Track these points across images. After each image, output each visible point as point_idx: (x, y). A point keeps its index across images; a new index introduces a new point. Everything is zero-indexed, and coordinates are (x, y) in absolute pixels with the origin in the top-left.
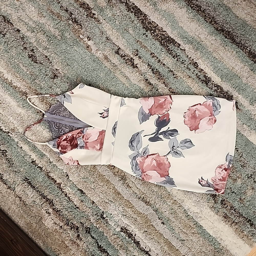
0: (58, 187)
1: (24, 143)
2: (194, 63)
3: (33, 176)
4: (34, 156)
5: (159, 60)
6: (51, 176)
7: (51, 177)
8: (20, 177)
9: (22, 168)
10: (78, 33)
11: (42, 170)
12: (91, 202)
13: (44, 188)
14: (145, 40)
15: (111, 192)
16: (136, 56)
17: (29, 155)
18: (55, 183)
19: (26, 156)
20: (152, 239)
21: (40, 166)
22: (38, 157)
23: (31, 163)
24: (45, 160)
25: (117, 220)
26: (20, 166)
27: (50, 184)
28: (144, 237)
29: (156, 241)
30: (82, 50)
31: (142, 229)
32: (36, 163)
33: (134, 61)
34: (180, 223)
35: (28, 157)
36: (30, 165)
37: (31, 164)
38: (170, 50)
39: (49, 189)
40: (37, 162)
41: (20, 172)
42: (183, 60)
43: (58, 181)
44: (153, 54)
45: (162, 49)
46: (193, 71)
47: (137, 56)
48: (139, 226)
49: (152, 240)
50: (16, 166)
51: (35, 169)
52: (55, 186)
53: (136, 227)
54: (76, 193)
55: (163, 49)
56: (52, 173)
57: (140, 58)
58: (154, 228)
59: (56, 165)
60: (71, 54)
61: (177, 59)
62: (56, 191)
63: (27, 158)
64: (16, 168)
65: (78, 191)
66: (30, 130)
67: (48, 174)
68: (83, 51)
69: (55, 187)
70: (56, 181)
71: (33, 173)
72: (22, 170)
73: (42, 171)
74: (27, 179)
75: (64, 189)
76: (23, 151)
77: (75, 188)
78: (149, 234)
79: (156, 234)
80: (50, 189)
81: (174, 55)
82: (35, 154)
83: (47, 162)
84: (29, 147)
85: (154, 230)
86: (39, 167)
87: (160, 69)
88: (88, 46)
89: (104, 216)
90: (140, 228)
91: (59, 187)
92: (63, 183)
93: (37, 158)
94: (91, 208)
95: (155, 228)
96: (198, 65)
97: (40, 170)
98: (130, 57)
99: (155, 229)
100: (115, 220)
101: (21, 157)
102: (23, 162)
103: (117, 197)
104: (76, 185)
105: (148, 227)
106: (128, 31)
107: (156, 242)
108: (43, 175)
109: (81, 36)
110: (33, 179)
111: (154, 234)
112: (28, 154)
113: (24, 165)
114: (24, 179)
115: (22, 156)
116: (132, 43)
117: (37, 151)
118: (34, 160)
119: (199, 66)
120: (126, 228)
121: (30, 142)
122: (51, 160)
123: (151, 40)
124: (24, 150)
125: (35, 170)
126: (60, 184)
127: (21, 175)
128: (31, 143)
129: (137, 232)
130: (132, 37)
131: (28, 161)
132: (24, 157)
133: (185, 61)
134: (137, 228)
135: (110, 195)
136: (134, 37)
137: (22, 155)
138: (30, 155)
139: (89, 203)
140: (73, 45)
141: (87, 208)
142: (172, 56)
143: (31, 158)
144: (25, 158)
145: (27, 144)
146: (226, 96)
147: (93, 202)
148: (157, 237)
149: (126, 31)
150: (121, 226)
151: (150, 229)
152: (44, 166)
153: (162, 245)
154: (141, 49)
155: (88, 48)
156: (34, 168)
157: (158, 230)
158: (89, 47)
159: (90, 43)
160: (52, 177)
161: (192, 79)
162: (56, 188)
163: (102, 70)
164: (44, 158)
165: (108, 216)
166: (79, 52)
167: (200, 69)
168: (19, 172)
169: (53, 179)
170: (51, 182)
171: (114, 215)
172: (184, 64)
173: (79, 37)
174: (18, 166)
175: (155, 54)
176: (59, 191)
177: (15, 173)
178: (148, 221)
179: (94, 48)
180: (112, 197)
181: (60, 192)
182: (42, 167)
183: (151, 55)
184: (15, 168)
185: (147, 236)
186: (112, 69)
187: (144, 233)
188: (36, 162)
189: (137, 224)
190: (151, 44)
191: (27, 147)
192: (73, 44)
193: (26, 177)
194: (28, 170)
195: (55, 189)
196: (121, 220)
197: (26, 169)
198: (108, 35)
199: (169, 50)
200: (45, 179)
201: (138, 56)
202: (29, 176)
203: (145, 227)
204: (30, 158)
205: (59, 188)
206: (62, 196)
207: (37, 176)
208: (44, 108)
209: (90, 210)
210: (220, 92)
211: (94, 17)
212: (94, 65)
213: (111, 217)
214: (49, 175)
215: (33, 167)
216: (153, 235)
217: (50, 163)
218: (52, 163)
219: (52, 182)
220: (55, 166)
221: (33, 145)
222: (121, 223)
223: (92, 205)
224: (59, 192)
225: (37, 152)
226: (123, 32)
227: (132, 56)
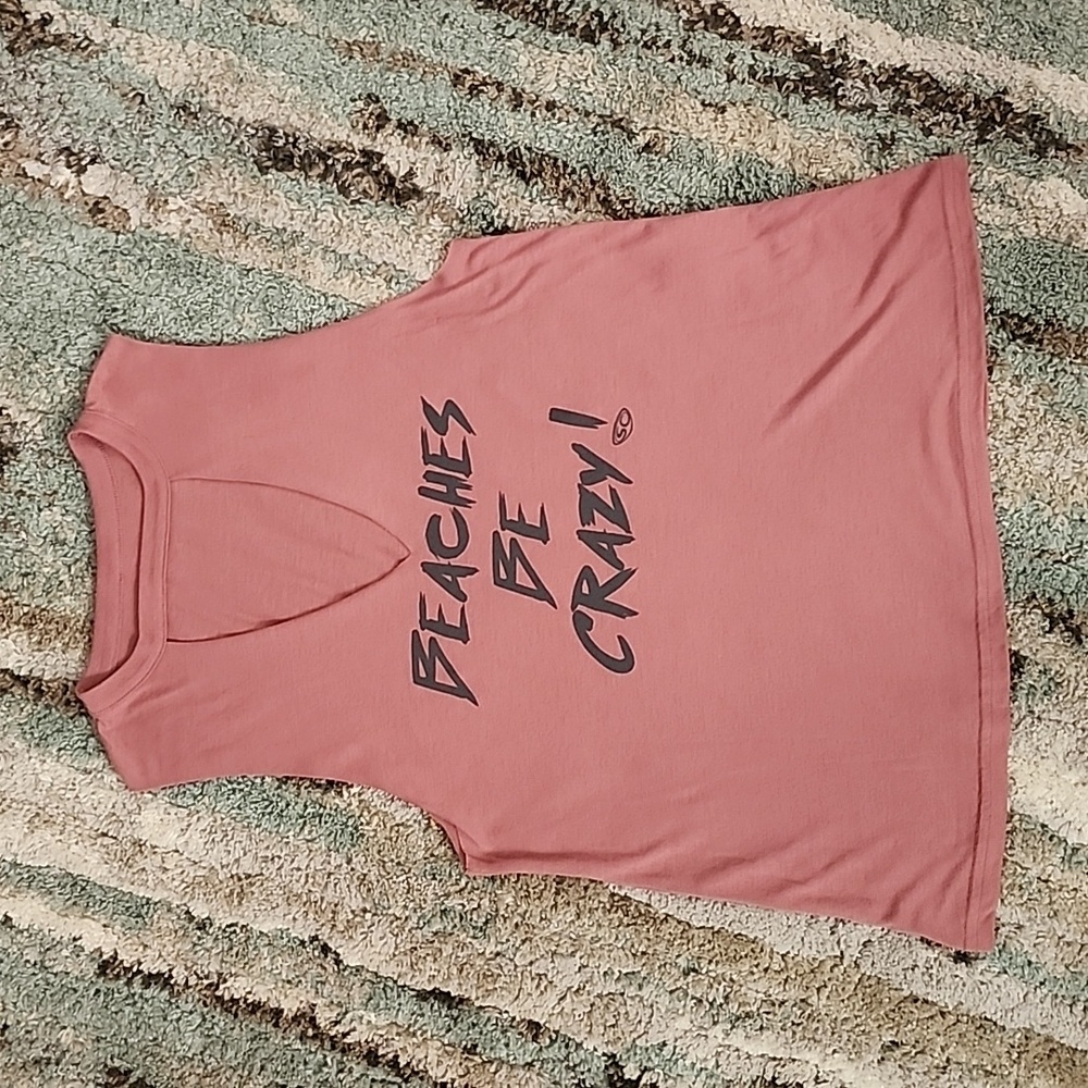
0: (302, 1037)
1: (7, 890)
2: (708, 11)
3: (144, 1043)
4: (98, 936)
5: (514, 90)
6: (236, 997)
7: (238, 1000)
8: (75, 1080)
9: (65, 1028)
10: (11, 160)
11: (172, 986)
12: (520, 1033)
13: (234, 1080)
14: (391, 20)
15: (599, 925)
16: (378, 128)
17: (65, 939)
18: (276, 1025)
19: (51, 954)
20: (945, 1068)
21: (154, 972)
22: (118, 928)
23: (98, 976)
24: (163, 924)
25: (705, 1060)
26: (48, 1019)
27: (252, 1040)
28: (895, 1078)
29: (970, 1071)
30: (72, 240)
31: (864, 1047)
32: (126, 965)
33: (384, 161)
34: (1055, 914)
35: (65, 953)
36: (98, 991)
37: (101, 983)
38: (547, 11)
39: (262, 1068)
40: (124, 958)
41: (64, 1053)
42: (644, 32)
43: (290, 1006)
44: (469, 78)
45: (502, 22)
46: (726, 59)
47: (389, 128)
48: (845, 1036)
49: (946, 1076)
50: (27, 1032)
51: (135, 1003)
52: (283, 1038)
53: (830, 1051)
54: (416, 1021)
55: (508, 22)
56: (236, 975)
57: (407, 128)
58: (926, 1007)
59: (236, 925)
60: (24, 294)
61: (612, 40)
62: (306, 1063)
63: (62, 961)
64: (32, 1043)
65: (426, 1006)
66: (10, 807)
67: (218, 993)
68: (84, 245)
69: (286, 1042)
70: (278, 1012)
71: (133, 1026)
72: (66, 1037)
73: (179, 993)
74: (120, 1073)
75: (345, 1035)
76: (25, 934)
77: (399, 996)
78: (916, 1054)
79: (956, 1033)
80: (269, 1066)
81: (581, 25)
82: (96, 917)
83: (181, 933)
84: (46, 899)
85: (932, 1017)
86: (150, 979)
87: (545, 141)
88: (97, 203)
89: (626, 1077)
90: (850, 1046)
91: (310, 1032)
92: (319, 1001)
93: (115, 938)
94: (538, 1065)
95: (936, 1004)
96: (737, 15)
97: (162, 990)
98: (353, 151)
99: (934, 1010)
100: (693, 1064)
101: (31, 971)
102: (51, 995)
103: (646, 942)
104: (395, 982)
105: (893, 1020)
106: (271, 16)
107: (975, 1073)
108: (191, 1013)
109: (33, 168)
110: (150, 1059)
111: (941, 1041)
112: (58, 939)
113: (67, 1005)
114: (100, 1081)
115: (35, 964)
116: (323, 68)
117: (98, 897)
118: (105, 957)
119: (742, 22)
120: (774, 1079)
121: (40, 868)
122: (200, 911)
123: (419, 7)
124: (27, 930)
125: (139, 1005)
126: (306, 1018)
127: (77, 1065)
128: (46, 870)
129: (844, 1072)
130: (305, 39)
131: (76, 973)
132: (47, 964)
133: (657, 25)
134: (834, 1051)
135: (602, 942)
136: (318, 36)
137: (27, 961)
138: (75, 939)
139: (511, 1044)
140: (13, 239)
141: (515, 1072)
142: (571, 35)
143: (83, 950)
144: (51, 967)
145: (29, 887)
146: (970, 110)
147: (535, 1027)
148: (964, 1045)
149: (257, 22)
150: (744, 1080)
151: (909, 1022)
152: (176, 960)
153: (1012, 1079)
154: (391, 81)
155: (100, 216)
156: (126, 999)
157: (955, 1008)
158: (100, 206)
159: (96, 182)
160: (246, 1000)
161: (742, 109)
162: (293, 1047)
163: (237, 296)
164: (156, 917)
165: (650, 1065)
166: (60, 257)
167: (758, 29)
168: (58, 1053)
169: (255, 1007)
170: (252, 1029)
171: (676, 1040)
172: (660, 44)
173: (25, 175)
174: (38, 1026)
175: (477, 68)
176: (320, 1056)
177: (41, 1071)
178: (881, 992)
179: (130, 199)
180: (622, 948)
181: (329, 1060)
182: (164, 969)
183: (455, 86)
184: (27, 1046)
185: (909, 1070)
186: (280, 266)
187: (883, 1059)
188: (120, 958)
189: (824, 1032)
190: (431, 23)
191: (34, 904)
192: (13, 233)
193: (109, 1062)
194: (99, 1025)
195: (293, 1056)
196: (729, 1046)
197: (86, 1026)
198: (174, 94)
199: (540, 12)
200: (213, 1028)
201: (394, 122)
202: (124, 1050)
203: (879, 1026)
204: (78, 956)
205: (315, 1037)
206: (350, 1071)
207: (165, 1032)
208: (26, 650)
209: (534, 1077)
210: (924, 104)
211: (51, 39)
212: (175, 292)
213: (670, 1060)
214: (227, 998)
215: (116, 995)
216: (939, 1049)
217: (199, 933)
218: (211, 925)
219: (260, 1024)
220: (235, 932)
221: (63, 877)
222: (734, 1067)
223: (532, 1046)
224: (325, 1057)
225: (102, 902)
226: (244, 35)
227: (359, 141)
